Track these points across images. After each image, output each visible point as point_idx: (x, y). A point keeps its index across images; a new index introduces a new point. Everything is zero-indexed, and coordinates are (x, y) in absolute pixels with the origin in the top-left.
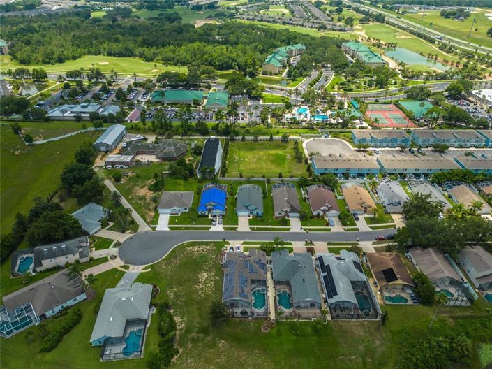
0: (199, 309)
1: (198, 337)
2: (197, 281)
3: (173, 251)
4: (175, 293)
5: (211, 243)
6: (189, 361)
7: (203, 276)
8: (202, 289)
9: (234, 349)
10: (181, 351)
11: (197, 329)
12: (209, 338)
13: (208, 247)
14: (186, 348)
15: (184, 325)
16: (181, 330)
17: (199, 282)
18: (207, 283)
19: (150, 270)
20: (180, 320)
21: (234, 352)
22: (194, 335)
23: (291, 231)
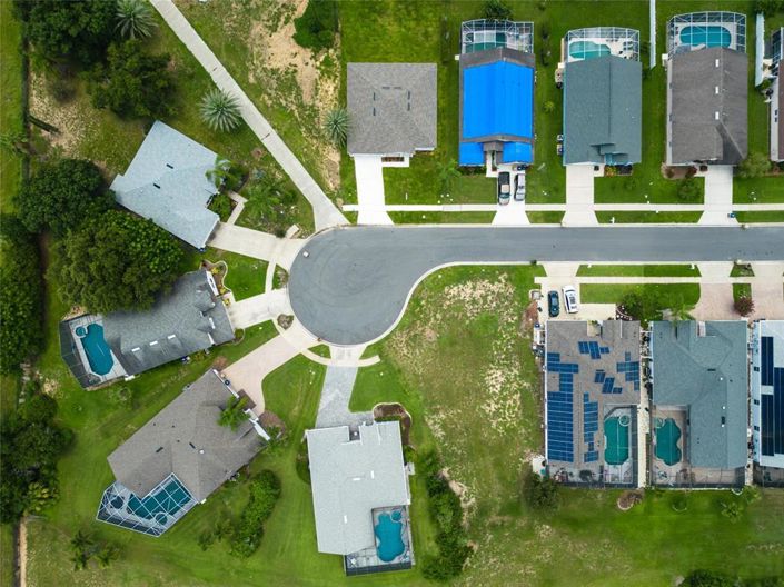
0: (497, 463)
1: (503, 522)
2: (482, 394)
3: (416, 300)
4: (444, 426)
5: (502, 269)
6: (492, 561)
7: (496, 378)
8: (497, 414)
9: (566, 539)
10: (476, 547)
11: (499, 508)
12: (522, 523)
13: (495, 287)
14: (483, 543)
15: (473, 500)
16: (470, 509)
17: (489, 397)
18: (505, 399)
19: (376, 360)
20: (466, 489)
21: (566, 544)
22: (495, 518)
23: (703, 222)
